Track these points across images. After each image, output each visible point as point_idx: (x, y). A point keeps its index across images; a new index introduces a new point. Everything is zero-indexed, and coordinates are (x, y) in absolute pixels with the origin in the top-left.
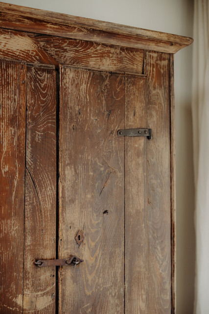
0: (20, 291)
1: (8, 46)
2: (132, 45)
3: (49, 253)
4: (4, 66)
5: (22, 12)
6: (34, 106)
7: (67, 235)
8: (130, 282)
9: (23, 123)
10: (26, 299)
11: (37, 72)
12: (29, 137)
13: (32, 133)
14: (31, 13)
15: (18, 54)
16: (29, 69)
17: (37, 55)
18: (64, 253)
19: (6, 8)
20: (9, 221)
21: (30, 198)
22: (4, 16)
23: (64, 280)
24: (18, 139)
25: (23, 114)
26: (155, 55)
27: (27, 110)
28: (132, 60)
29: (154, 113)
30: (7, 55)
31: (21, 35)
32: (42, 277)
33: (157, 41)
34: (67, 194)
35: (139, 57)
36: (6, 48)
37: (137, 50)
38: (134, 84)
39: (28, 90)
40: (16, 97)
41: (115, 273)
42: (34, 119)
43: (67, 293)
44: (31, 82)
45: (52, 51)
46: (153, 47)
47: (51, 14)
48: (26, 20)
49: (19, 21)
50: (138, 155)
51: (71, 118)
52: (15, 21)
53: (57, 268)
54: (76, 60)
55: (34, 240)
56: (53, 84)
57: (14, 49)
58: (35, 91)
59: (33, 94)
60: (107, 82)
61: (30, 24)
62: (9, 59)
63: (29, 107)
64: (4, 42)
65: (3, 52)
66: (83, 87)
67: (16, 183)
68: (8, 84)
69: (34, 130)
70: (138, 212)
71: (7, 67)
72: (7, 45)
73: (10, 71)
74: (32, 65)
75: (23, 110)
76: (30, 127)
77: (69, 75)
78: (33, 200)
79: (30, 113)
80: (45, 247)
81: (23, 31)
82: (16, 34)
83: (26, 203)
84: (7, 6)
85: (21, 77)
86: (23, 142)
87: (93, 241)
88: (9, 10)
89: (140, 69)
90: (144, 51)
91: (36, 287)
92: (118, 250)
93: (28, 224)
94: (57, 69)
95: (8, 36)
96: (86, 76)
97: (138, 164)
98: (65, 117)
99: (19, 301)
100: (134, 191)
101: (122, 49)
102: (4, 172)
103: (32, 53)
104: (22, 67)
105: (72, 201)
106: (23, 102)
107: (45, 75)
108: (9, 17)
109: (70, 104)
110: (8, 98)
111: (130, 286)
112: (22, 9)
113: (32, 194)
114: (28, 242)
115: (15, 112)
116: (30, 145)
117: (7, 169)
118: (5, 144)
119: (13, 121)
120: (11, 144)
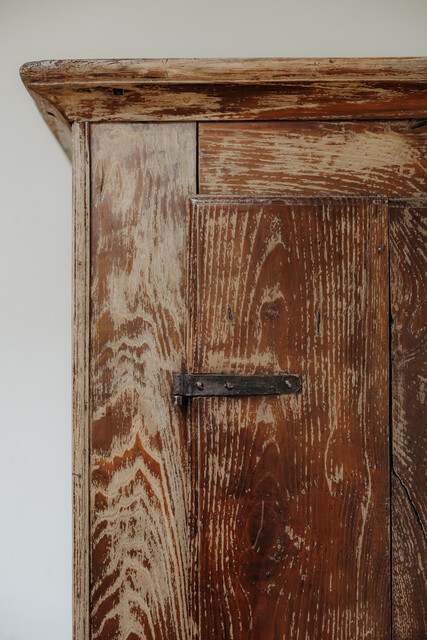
1: (339, 163)
4: (326, 215)
5: (364, 73)
6: (411, 309)
9: (382, 356)
11: (418, 219)
12: (399, 390)
13: (407, 381)
14: (388, 71)
15: (366, 178)
16: (394, 214)
17: (419, 174)
19: (321, 72)
20: (348, 613)
21: (406, 554)
22: (322, 91)
24: (370, 398)
25: (382, 332)
27: (391, 320)
30: (338, 184)
31: (375, 130)
36: (334, 167)
39: (395, 269)
40: (362, 291)
44: (401, 247)
48: (381, 91)
49: (364, 95)
52: (353, 98)
57: (356, 167)
58: (414, 270)
59: (409, 277)
61: (394, 100)
62: (341, 194)
63: (399, 313)
64: (328, 153)
65: (328, 179)
67: (365, 512)
68: (339, 257)
69: (412, 373)
71: (336, 215)
72: (337, 161)
73: (344, 225)
74: (404, 203)
75: (380, 321)
76: (400, 365)
78: (415, 560)
79: (399, 327)
81: (379, 120)
82: (359, 130)
83: (396, 568)
84: (325, 65)
85: (375, 239)
86: (382, 407)
88: (330, 72)
93: (402, 625)
95: (338, 139)
102: (334, 483)
103: (405, 172)
104: (376, 211)
106: (380, 301)
108: (334, 91)
110: (340, 294)
112: (363, 66)
113: (411, 544)
115: (359, 327)
116: (403, 412)
117: (339, 476)
118: (334, 411)
119: (353, 352)
120: (349, 410)
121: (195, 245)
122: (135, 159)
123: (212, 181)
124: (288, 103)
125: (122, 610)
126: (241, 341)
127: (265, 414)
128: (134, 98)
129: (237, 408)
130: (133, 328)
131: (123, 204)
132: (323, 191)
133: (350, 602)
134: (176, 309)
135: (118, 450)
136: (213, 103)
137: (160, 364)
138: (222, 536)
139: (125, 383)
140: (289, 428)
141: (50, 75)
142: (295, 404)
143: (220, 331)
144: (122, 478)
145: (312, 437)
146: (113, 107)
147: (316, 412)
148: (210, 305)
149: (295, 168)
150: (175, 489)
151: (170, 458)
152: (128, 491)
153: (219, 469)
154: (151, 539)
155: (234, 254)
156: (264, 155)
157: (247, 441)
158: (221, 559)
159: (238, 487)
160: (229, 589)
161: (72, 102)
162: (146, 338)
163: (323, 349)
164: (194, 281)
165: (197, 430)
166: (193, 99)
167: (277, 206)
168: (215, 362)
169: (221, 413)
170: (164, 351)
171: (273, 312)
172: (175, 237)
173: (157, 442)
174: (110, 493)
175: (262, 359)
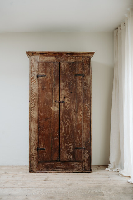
0: (52, 106)
2: (78, 55)
3: (58, 100)
4: (48, 63)
7: (62, 96)
8: (78, 108)
9: (52, 74)
10: (53, 108)
11: (55, 63)
12: (54, 76)
14: (53, 52)
15: (52, 60)
16: (53, 63)
18: (61, 100)
22: (48, 54)
23: (61, 105)
26: (85, 57)
28: (79, 59)
29: (85, 70)
31: (52, 57)
32: (56, 104)
33: (85, 54)
34: (62, 88)
35: (81, 58)
37: (80, 56)
38: (79, 64)
39: (53, 67)
41: (74, 106)
42: (54, 72)
43: (62, 108)
45: (59, 59)
46: (84, 55)
47: (57, 52)
48: (52, 54)
50: (80, 80)
51: (63, 72)
52: (50, 54)
53: (60, 103)
54: (65, 60)
55: (54, 96)
56: (59, 66)
58: (55, 67)
59: (55, 68)
60: (72, 64)
61: (54, 54)
62: (49, 61)
63: (54, 70)
64: (49, 58)
66: (66, 65)
67: (51, 85)
69: (54, 75)
70: (80, 93)
73: (50, 64)
75: (52, 71)
77: (62, 64)
78: (54, 89)
80: (57, 98)
84: (48, 52)
85: (52, 65)
86: (52, 77)
87: (68, 98)
89: (81, 60)
90: (82, 56)
91: (55, 106)
92: (74, 101)
93: (53, 93)
94: (60, 63)
96: (66, 63)
97: (80, 82)
98: (61, 72)
99: (51, 108)
100: (79, 88)
101: (76, 57)
103: (55, 60)
105: (63, 89)
106: (52, 69)
107: (57, 64)
109: (62, 69)
111: (78, 110)
112: (51, 52)
113: (54, 87)
114: (53, 97)
116: (54, 78)
117: (49, 82)
118: (49, 78)
119: (50, 73)
120: (50, 78)
121: (39, 65)
122: (34, 59)
123: (40, 60)
124: (46, 54)
125: (33, 92)
126: (42, 72)
127: (44, 78)
128: (34, 54)
129: (41, 77)
130: (34, 71)
131: (33, 62)
132: (48, 61)
133: (49, 91)
134: (37, 70)
135: (33, 80)
136: (40, 54)
137: (36, 74)
138: (40, 87)
139: (33, 75)
140: (45, 79)
141: (28, 52)
142: (46, 77)
143: (40, 71)
144: (33, 82)
145: (47, 79)
146: (32, 55)
147: (47, 78)
148: (40, 70)
149: (46, 59)
150: (37, 83)
151: (37, 81)
152: (33, 83)
153: (40, 82)
154: (35, 87)
155: (41, 66)
156: (44, 58)
157: (42, 80)
158: (40, 88)
159: (41, 83)
160: (41, 90)
161: (29, 54)
162: (35, 72)
163: (48, 73)
164: (38, 68)
165: (39, 79)
166: (39, 54)
167: (45, 62)
168: (40, 74)
169: (40, 78)
170: (36, 73)
171: (44, 70)
172: (37, 64)
173: (36, 80)
174: (32, 84)
175: (43, 74)
